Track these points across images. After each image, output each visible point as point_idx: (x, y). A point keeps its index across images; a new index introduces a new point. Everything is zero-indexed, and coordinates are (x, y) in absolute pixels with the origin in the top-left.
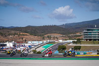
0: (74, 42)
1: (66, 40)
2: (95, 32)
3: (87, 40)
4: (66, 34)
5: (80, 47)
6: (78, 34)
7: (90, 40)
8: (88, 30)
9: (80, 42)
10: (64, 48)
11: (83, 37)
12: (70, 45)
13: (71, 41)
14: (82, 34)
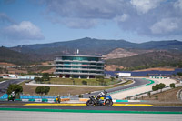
0: (37, 80)
1: (23, 75)
2: (77, 63)
3: (61, 76)
4: (23, 64)
5: (49, 88)
6: (46, 65)
7: (67, 76)
8: (64, 58)
9: (49, 79)
10: (19, 90)
11: (53, 71)
12: (31, 84)
13: (33, 77)
14: (53, 65)
